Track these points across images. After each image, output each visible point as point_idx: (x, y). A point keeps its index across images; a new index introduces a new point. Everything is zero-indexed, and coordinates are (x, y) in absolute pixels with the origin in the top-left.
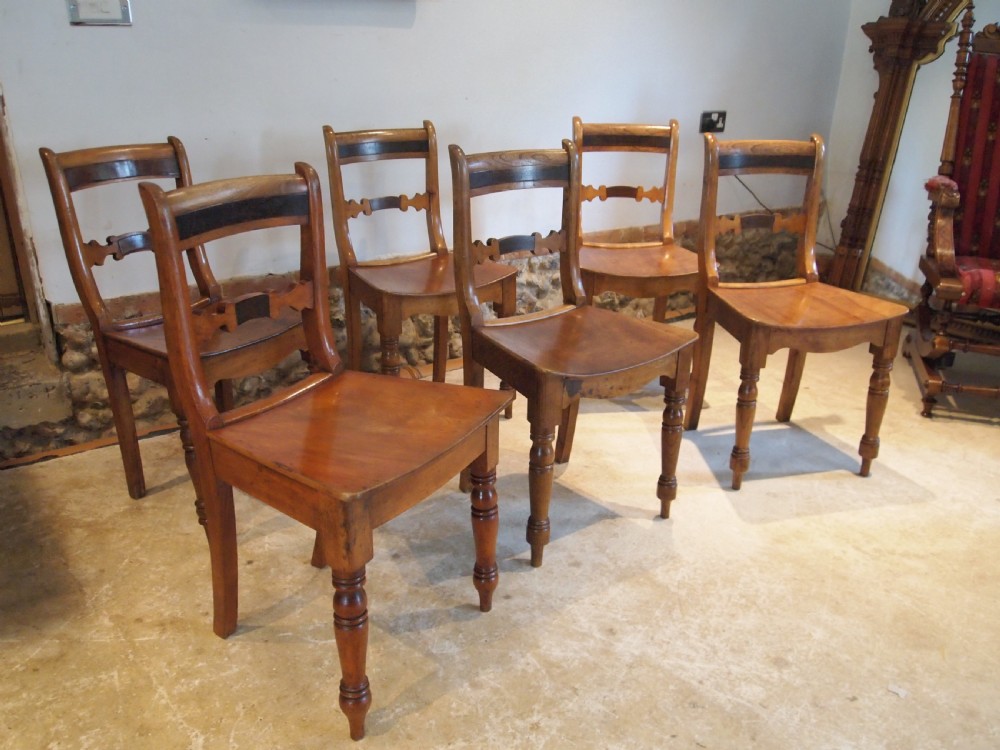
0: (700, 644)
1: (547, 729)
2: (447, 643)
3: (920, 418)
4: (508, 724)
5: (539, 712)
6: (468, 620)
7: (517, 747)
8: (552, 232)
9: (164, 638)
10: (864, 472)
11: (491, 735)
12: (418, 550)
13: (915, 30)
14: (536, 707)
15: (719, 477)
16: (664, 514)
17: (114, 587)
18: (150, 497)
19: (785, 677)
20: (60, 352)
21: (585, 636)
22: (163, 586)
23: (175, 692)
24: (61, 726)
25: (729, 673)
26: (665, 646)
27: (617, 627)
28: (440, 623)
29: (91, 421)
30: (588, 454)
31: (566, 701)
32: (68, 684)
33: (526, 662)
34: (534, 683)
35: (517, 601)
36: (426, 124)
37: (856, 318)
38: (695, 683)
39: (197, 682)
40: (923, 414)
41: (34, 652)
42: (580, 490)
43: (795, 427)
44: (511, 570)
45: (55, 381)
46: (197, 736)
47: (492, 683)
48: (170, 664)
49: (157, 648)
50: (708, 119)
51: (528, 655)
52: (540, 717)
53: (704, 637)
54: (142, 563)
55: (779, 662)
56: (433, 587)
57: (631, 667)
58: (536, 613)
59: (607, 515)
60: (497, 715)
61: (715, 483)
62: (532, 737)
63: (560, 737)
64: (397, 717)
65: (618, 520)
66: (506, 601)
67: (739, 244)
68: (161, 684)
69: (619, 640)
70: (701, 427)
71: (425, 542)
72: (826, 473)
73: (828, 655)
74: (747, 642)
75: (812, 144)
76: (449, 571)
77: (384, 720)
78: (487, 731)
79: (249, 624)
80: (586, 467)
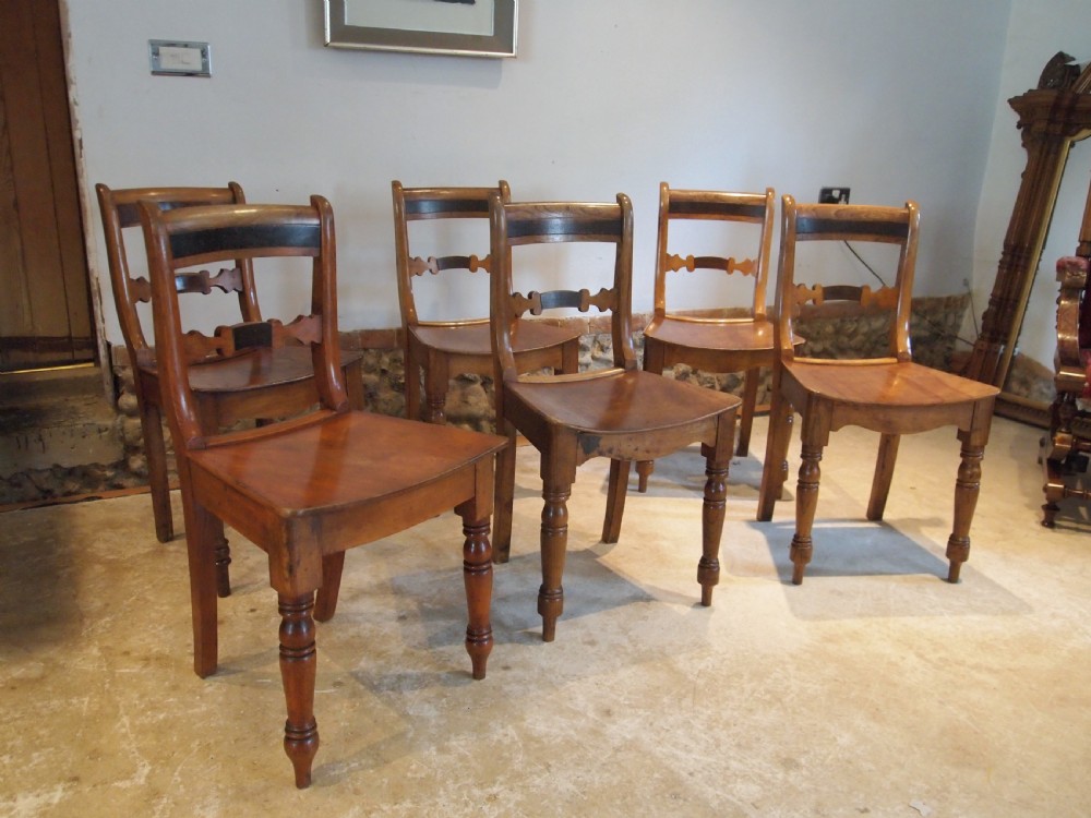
0: (703, 735)
1: (504, 802)
2: (427, 706)
3: (1039, 527)
4: (465, 792)
5: (501, 784)
6: (456, 686)
7: (466, 815)
8: (602, 290)
9: (144, 672)
10: (953, 578)
11: (442, 801)
12: (426, 614)
13: (1066, 103)
14: (501, 778)
15: (781, 570)
16: (706, 601)
17: (114, 620)
18: (177, 542)
19: (791, 779)
20: (118, 395)
21: (576, 714)
22: (160, 625)
23: (137, 723)
24: (19, 741)
25: (727, 768)
26: (663, 733)
27: (616, 709)
28: (426, 686)
29: (143, 467)
30: (642, 536)
31: (535, 776)
32: (39, 704)
33: (503, 733)
34: (506, 754)
35: (516, 672)
36: (502, 183)
37: (937, 397)
38: (684, 774)
39: (161, 716)
40: (1043, 524)
41: (17, 672)
42: (620, 570)
43: (888, 527)
44: (519, 642)
45: (109, 423)
46: (144, 766)
47: (461, 750)
48: (142, 697)
49: (134, 680)
50: (827, 195)
51: (510, 726)
52: (502, 788)
53: (710, 728)
54: (147, 601)
55: (789, 763)
56: (431, 651)
57: (617, 750)
58: (532, 687)
59: (642, 598)
60: (456, 779)
61: (775, 576)
62: (486, 808)
63: (516, 811)
64: (350, 771)
65: (652, 603)
66: (503, 672)
67: (865, 334)
68: (127, 714)
69: (614, 722)
70: (775, 519)
71: (438, 607)
72: (908, 576)
73: (850, 762)
74: (758, 739)
75: (906, 211)
76: (451, 637)
77: (337, 772)
78: (440, 797)
79: (232, 668)
80: (636, 549)
